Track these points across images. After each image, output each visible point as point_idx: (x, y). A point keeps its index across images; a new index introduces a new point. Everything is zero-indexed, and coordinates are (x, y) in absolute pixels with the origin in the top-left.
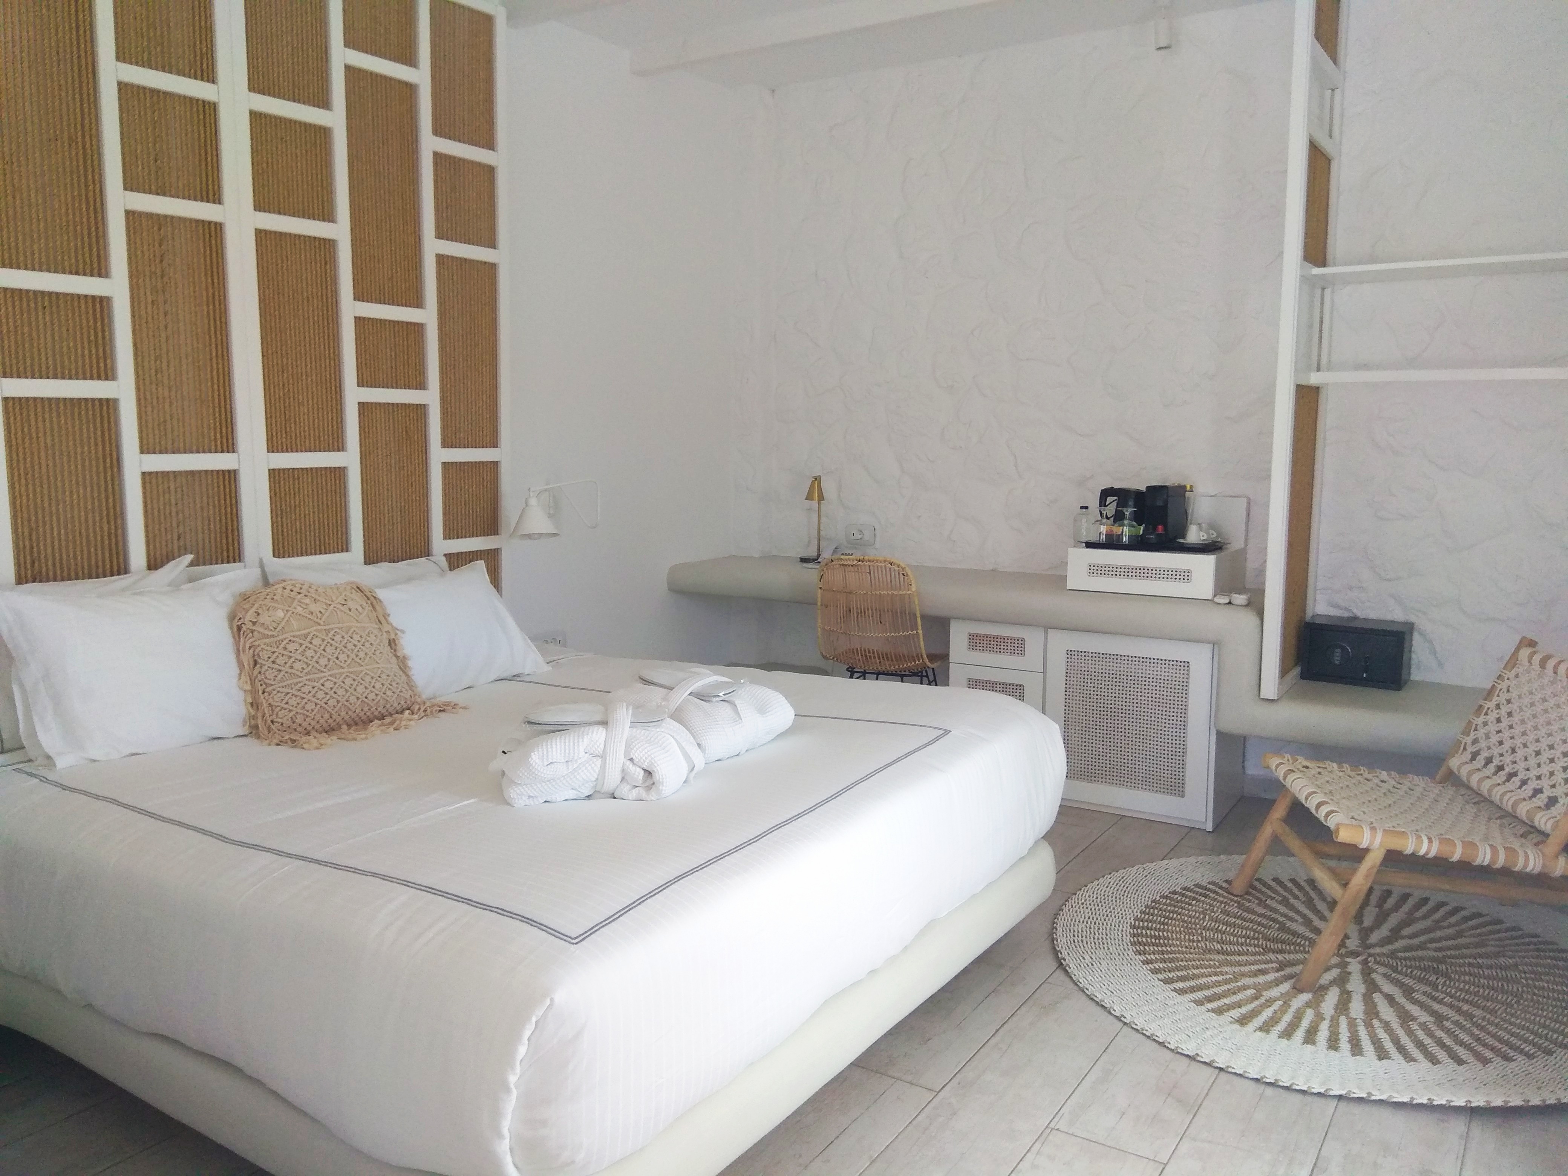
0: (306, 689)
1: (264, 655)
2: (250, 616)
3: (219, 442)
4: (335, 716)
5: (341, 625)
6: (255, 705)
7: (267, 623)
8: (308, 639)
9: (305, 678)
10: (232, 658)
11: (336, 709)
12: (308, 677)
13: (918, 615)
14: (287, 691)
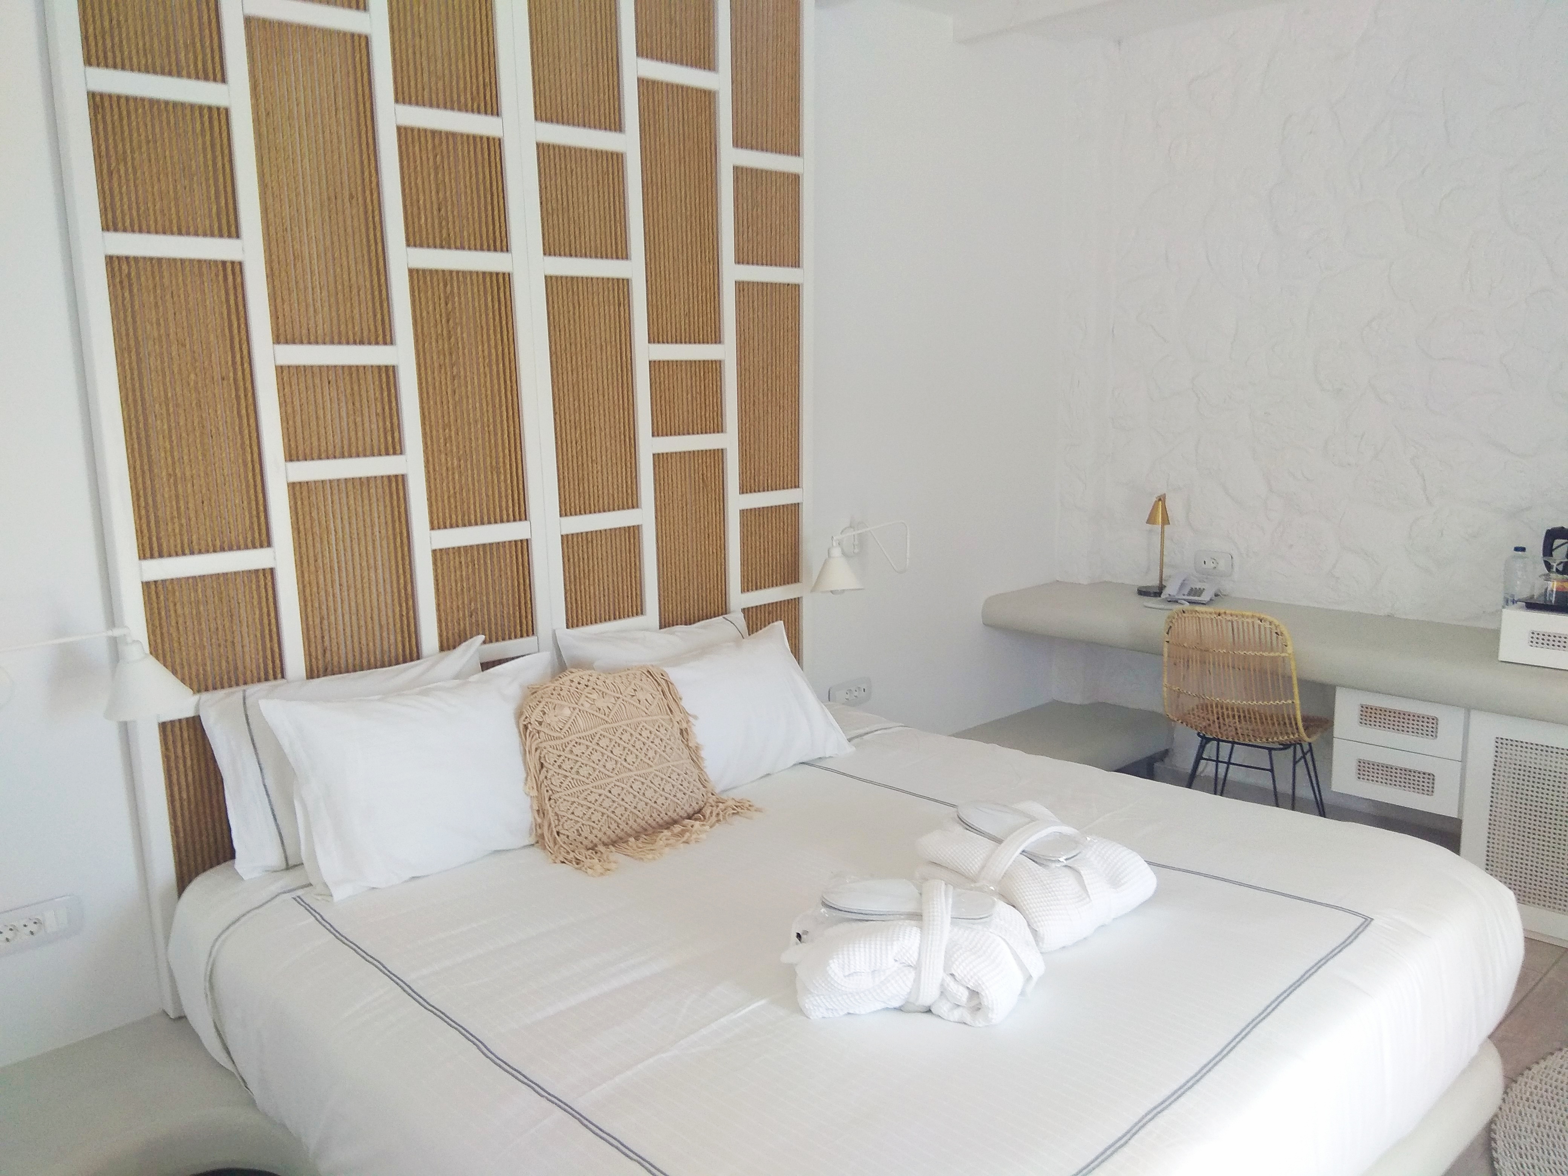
0: (591, 798)
1: (551, 759)
2: (536, 715)
3: (511, 510)
4: (623, 826)
5: (629, 722)
6: (541, 812)
7: (553, 724)
8: (595, 741)
9: (592, 785)
10: (519, 759)
11: (623, 818)
12: (595, 784)
13: (1295, 681)
14: (573, 799)
